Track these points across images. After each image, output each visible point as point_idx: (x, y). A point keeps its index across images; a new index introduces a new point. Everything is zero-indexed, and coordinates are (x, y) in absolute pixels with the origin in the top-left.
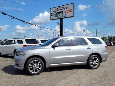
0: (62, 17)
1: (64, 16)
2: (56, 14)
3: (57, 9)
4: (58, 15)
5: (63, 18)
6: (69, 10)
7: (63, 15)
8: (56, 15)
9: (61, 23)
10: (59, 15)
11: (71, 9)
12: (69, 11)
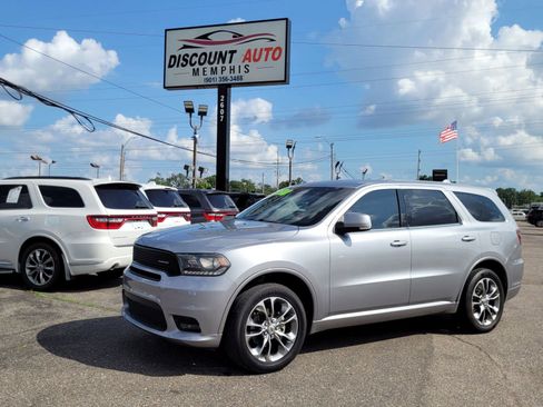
0: (226, 79)
1: (237, 74)
2: (195, 59)
3: (205, 37)
4: (206, 65)
5: (230, 86)
6: (268, 50)
7: (232, 70)
8: (197, 66)
9: (222, 105)
10: (214, 66)
11: (273, 45)
12: (264, 53)
